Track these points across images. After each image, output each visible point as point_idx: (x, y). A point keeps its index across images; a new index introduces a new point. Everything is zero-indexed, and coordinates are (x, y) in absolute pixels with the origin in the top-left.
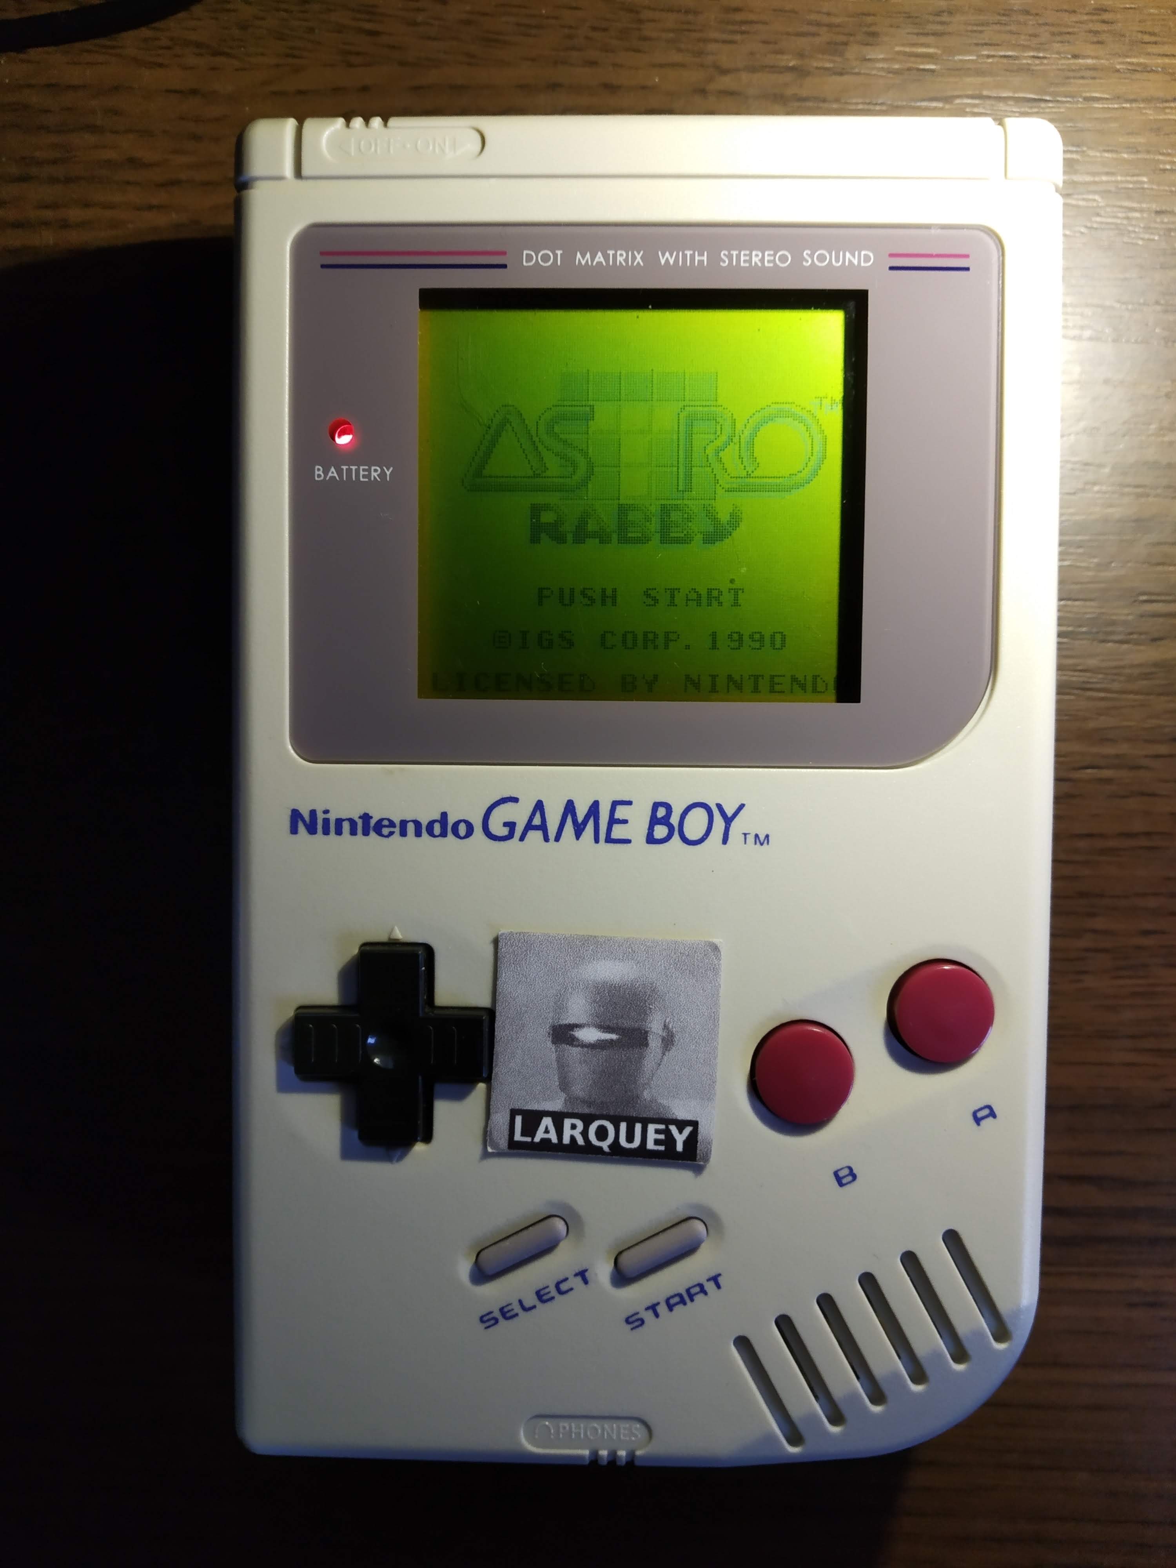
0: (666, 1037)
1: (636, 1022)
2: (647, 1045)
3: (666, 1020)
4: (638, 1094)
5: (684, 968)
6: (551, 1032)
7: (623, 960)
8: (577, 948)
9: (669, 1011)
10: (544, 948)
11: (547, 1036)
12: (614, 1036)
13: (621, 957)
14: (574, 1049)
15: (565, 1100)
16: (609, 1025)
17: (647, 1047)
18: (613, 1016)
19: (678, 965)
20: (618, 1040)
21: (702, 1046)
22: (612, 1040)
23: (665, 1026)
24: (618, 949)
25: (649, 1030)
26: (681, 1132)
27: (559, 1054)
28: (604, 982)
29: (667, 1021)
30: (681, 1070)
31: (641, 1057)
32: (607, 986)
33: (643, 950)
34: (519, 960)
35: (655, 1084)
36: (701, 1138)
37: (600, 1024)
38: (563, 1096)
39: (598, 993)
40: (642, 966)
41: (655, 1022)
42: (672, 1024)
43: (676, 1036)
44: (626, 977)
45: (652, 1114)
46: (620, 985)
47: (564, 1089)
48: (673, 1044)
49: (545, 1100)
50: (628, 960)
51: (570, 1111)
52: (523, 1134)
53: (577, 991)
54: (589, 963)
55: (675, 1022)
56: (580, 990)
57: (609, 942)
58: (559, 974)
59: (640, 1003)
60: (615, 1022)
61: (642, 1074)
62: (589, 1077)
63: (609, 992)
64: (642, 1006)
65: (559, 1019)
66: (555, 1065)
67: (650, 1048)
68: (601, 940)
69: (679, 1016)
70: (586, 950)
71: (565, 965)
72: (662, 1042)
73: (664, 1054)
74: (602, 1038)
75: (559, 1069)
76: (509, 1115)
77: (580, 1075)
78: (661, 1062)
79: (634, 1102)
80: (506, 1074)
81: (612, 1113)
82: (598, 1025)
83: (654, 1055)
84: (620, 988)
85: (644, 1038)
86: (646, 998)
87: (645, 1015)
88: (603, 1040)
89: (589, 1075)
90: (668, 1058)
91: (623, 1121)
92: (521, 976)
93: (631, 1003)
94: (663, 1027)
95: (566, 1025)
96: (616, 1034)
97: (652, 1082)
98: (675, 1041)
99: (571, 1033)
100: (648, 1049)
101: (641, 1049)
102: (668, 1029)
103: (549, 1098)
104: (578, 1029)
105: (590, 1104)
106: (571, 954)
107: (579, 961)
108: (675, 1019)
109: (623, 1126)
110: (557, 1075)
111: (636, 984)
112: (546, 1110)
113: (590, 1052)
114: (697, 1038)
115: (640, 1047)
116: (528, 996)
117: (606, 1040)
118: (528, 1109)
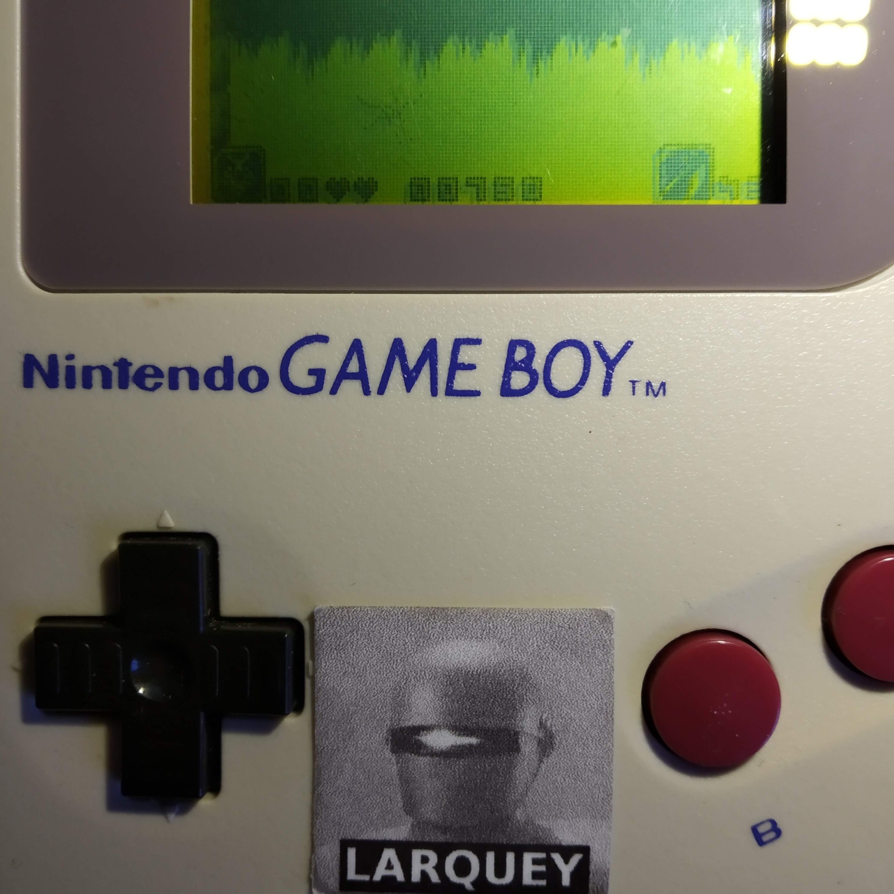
0: (544, 739)
1: (503, 720)
2: (518, 750)
3: (541, 717)
4: (508, 814)
5: (563, 647)
6: (390, 738)
7: (481, 639)
8: (419, 625)
9: (546, 704)
10: (375, 627)
11: (384, 743)
12: (473, 741)
13: (479, 635)
14: (421, 758)
15: (412, 825)
16: (466, 726)
17: (518, 753)
18: (472, 714)
19: (556, 644)
20: (479, 746)
21: (592, 749)
22: (471, 746)
23: (541, 723)
24: (475, 624)
25: (520, 730)
26: (567, 862)
27: (401, 766)
28: (458, 670)
29: (543, 718)
30: (565, 780)
31: (511, 766)
32: (462, 674)
33: (508, 624)
34: (343, 645)
35: (531, 800)
36: (593, 867)
37: (454, 724)
38: (409, 821)
39: (450, 683)
40: (508, 647)
41: (528, 719)
42: (550, 721)
43: (557, 737)
44: (486, 662)
45: (528, 840)
46: (478, 672)
47: (410, 811)
48: (553, 748)
49: (387, 827)
50: (489, 638)
51: (419, 840)
52: (358, 871)
53: (422, 682)
54: (436, 645)
55: (555, 719)
56: (425, 681)
57: (462, 616)
58: (397, 660)
59: (507, 695)
60: (474, 721)
61: (514, 789)
62: (442, 795)
63: (465, 681)
64: (509, 699)
65: (399, 720)
66: (396, 781)
67: (522, 754)
68: (451, 614)
69: (559, 710)
70: (432, 628)
71: (405, 648)
72: (538, 745)
73: (541, 761)
74: (458, 743)
75: (402, 786)
76: (339, 847)
77: (430, 793)
78: (537, 771)
79: (503, 825)
80: (332, 794)
81: (475, 840)
82: (452, 726)
83: (528, 763)
84: (479, 676)
85: (513, 742)
86: (515, 689)
87: (514, 711)
88: (459, 746)
89: (443, 793)
90: (547, 766)
91: (490, 850)
92: (347, 665)
93: (495, 696)
94: (539, 726)
95: (408, 727)
96: (477, 737)
97: (527, 799)
98: (555, 743)
99: (417, 737)
100: (520, 755)
101: (510, 756)
102: (545, 728)
103: (391, 824)
104: (425, 732)
105: (445, 830)
106: (413, 634)
107: (424, 642)
108: (554, 714)
109: (490, 857)
110: (400, 794)
111: (500, 671)
112: (388, 839)
113: (442, 762)
114: (585, 738)
115: (509, 753)
116: (357, 691)
117: (463, 746)
118: (364, 838)
